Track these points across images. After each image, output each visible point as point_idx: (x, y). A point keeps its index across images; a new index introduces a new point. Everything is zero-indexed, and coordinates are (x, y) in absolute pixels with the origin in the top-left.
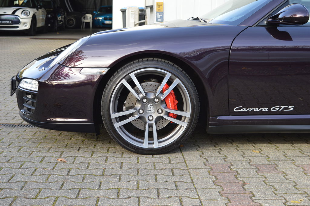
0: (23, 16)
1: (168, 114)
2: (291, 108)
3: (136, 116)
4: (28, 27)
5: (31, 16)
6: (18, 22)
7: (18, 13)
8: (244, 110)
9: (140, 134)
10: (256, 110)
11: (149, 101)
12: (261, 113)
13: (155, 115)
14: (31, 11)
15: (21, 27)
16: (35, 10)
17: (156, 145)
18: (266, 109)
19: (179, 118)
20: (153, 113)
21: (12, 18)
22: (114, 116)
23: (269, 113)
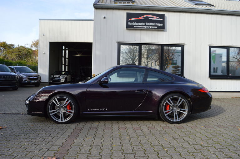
0: (62, 78)
1: (67, 111)
2: (106, 109)
3: (57, 112)
4: (64, 81)
5: (65, 78)
6: (60, 80)
7: (60, 77)
8: (92, 110)
9: (58, 117)
10: (95, 110)
11: (61, 107)
12: (97, 111)
13: (63, 111)
14: (65, 76)
15: (61, 82)
16: (67, 76)
17: (63, 121)
18: (98, 110)
19: (71, 112)
20: (62, 111)
21: (59, 78)
22: (50, 111)
23: (99, 111)
